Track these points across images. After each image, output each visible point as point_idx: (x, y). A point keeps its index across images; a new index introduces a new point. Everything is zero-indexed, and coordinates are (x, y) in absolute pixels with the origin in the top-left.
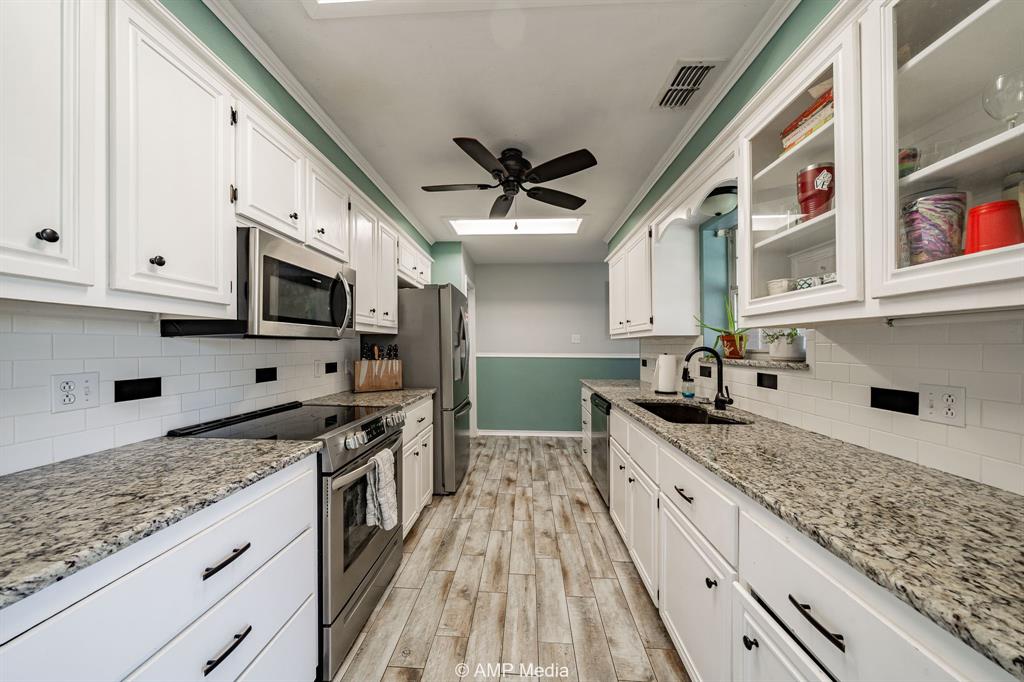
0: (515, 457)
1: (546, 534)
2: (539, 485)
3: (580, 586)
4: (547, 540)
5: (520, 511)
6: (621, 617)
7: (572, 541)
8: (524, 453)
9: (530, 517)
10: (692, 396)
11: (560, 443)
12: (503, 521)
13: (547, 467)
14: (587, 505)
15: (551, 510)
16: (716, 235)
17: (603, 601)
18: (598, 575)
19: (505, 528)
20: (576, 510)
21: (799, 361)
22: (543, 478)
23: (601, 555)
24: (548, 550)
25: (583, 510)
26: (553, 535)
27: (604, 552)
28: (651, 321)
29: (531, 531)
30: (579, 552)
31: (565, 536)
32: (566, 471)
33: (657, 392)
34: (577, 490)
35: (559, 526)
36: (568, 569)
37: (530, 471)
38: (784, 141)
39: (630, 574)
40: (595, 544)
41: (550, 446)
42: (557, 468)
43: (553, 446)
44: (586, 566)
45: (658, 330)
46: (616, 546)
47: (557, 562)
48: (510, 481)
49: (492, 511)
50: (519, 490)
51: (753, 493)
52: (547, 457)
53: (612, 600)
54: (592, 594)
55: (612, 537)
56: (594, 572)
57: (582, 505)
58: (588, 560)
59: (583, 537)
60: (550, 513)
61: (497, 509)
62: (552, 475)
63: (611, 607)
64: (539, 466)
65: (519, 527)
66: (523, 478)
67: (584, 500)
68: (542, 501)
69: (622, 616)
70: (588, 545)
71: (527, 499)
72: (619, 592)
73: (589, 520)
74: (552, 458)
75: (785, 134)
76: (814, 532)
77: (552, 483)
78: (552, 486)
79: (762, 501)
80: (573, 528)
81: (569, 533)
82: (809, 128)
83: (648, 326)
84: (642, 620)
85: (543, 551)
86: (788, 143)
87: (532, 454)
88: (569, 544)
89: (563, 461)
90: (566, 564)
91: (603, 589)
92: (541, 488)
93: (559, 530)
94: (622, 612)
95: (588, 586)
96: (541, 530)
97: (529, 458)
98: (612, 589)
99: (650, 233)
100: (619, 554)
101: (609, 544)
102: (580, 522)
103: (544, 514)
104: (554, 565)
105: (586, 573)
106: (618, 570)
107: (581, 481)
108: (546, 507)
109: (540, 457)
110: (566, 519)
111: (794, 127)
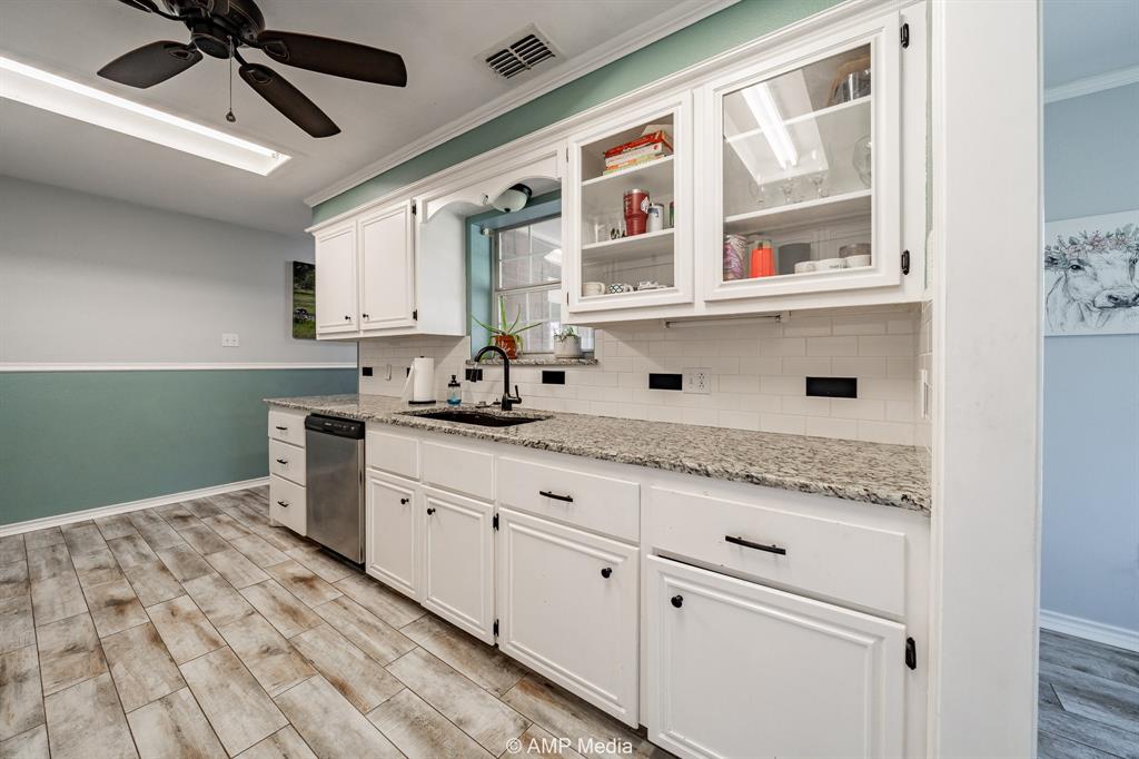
0: (105, 557)
1: (268, 651)
2: (201, 585)
3: (377, 688)
4: (277, 660)
5: (183, 642)
6: (454, 686)
7: (324, 637)
8: (125, 546)
9: (215, 643)
10: (458, 402)
11: (203, 508)
12: (150, 682)
13: (201, 552)
14: (315, 577)
15: (254, 611)
16: (482, 232)
17: (419, 684)
18: (392, 657)
19: (165, 690)
20: (301, 592)
21: (584, 358)
22: (203, 570)
23: (378, 630)
24: (288, 671)
25: (312, 587)
26: (284, 646)
27: (380, 625)
28: (415, 316)
29: (234, 664)
30: (343, 644)
31: (307, 637)
32: (245, 545)
33: (411, 403)
34: (285, 564)
35: (286, 628)
36: (341, 678)
37: (164, 569)
38: (607, 160)
39: (429, 631)
40: (361, 621)
41: (184, 518)
42: (222, 546)
43: (191, 516)
44: (368, 657)
45: (421, 328)
46: (391, 609)
47: (317, 680)
48: (119, 605)
49: (106, 677)
50: (156, 612)
51: (670, 464)
52: (189, 537)
53: (429, 674)
54: (400, 687)
55: (380, 601)
56: (383, 657)
57: (308, 582)
58: (363, 647)
59: (339, 623)
60: (256, 617)
61: (119, 669)
62: (220, 560)
63: (435, 683)
64: (181, 556)
65: (199, 671)
66: (151, 588)
67: (307, 574)
68: (225, 606)
69: (454, 684)
70: (352, 628)
71: (188, 617)
72: (431, 660)
73: (330, 595)
74: (201, 536)
75: (608, 154)
76: (748, 476)
77: (228, 572)
78: (231, 576)
79: (683, 468)
80: (312, 618)
81: (311, 628)
82: (632, 158)
83: (410, 322)
84: (476, 672)
85: (278, 679)
86: (611, 164)
87: (149, 541)
88: (321, 644)
89: (227, 533)
90: (334, 674)
91: (410, 669)
92: (211, 588)
93: (288, 634)
94: (449, 680)
95: (388, 680)
96: (256, 650)
97: (146, 549)
98: (421, 662)
99: (414, 210)
100: (403, 616)
101: (380, 611)
102: (317, 604)
103: (244, 624)
104: (315, 688)
105: (374, 666)
106: (413, 635)
107: (282, 549)
108: (240, 612)
109: (171, 540)
110: (293, 613)
111: (617, 151)
